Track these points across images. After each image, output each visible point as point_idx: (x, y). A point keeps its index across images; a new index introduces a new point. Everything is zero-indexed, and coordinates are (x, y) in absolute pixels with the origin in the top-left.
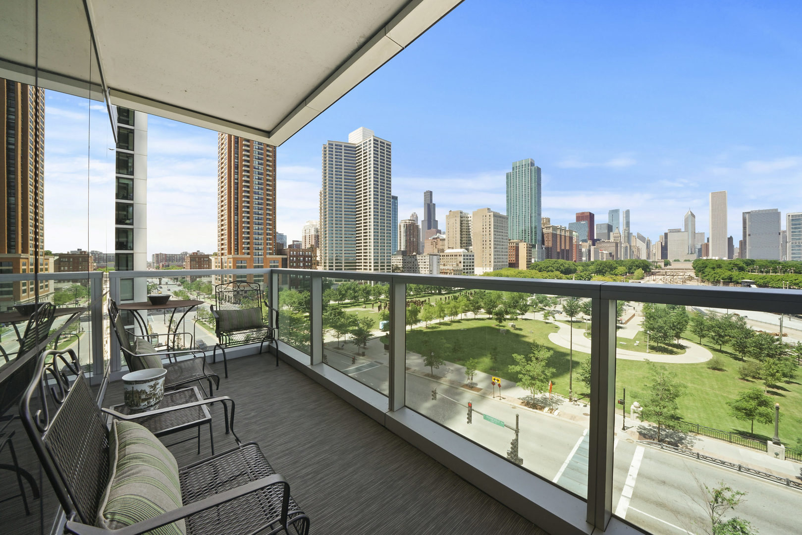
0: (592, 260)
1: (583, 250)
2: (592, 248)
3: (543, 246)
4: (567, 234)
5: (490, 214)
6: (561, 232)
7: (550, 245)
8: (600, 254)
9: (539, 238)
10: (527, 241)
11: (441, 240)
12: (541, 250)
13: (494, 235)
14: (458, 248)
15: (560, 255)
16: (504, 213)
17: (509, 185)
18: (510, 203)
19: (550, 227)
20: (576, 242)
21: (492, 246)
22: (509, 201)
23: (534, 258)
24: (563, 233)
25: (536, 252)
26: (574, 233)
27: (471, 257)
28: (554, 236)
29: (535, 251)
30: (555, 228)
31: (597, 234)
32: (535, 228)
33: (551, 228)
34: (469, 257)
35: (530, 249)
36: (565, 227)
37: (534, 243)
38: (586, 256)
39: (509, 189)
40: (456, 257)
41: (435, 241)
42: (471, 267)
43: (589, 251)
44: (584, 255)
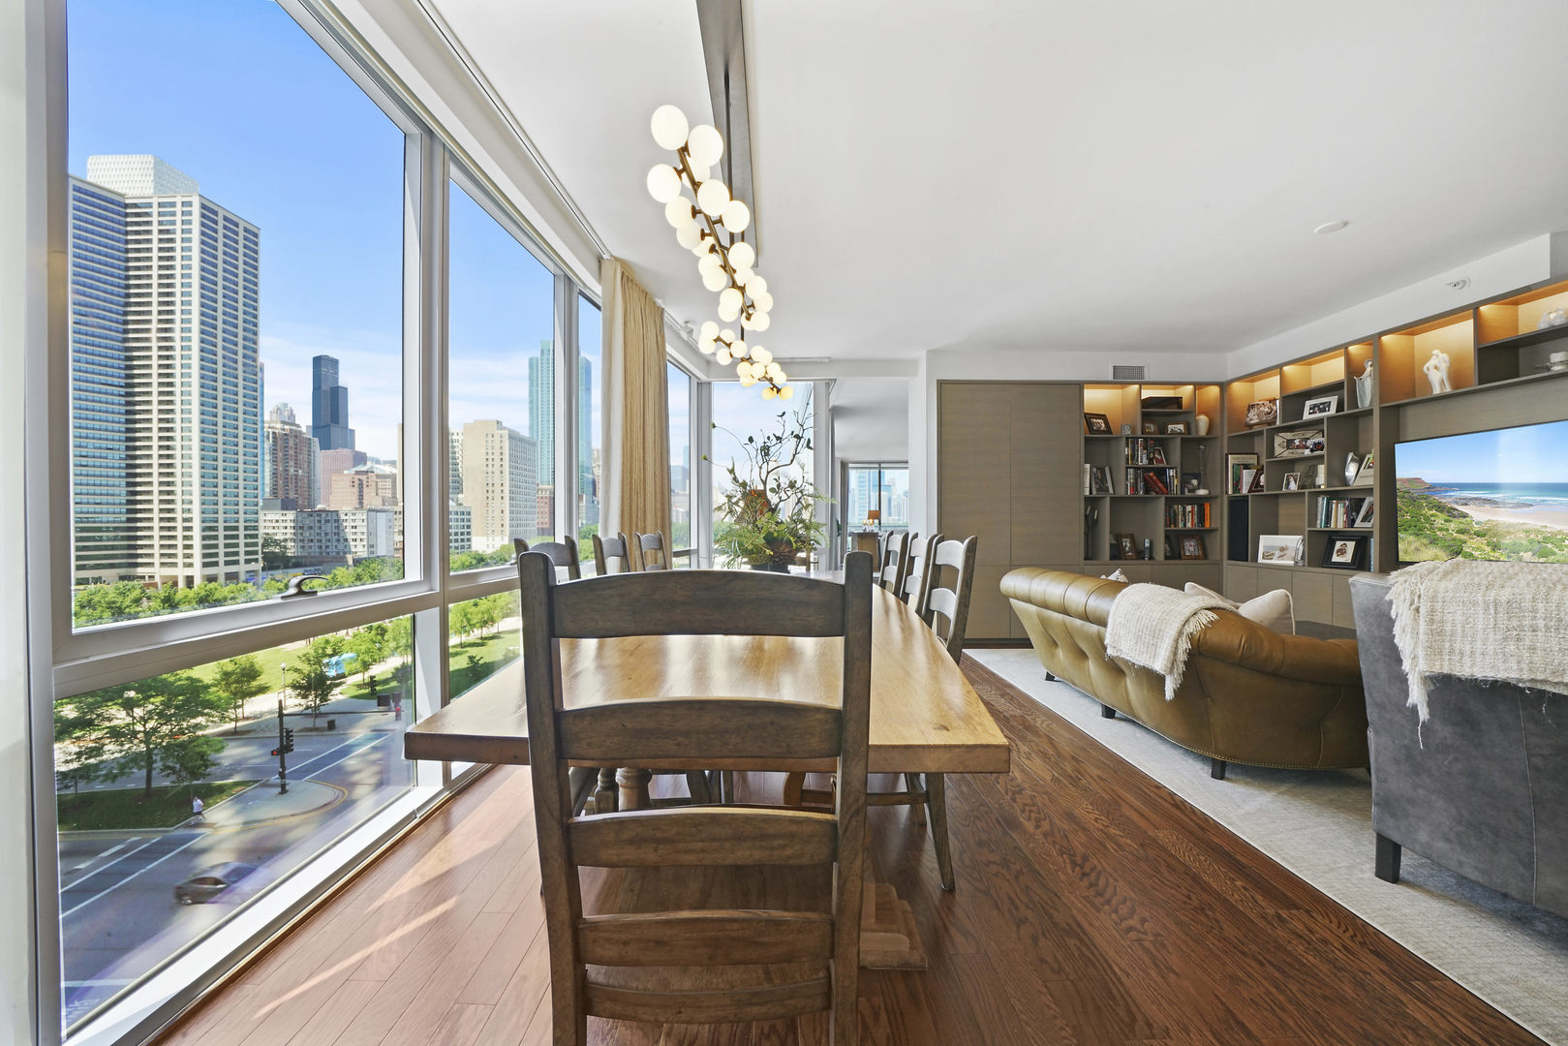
5: (502, 432)
11: (378, 476)
13: (511, 473)
16: (525, 433)
17: (535, 381)
18: (535, 415)
21: (507, 495)
22: (535, 412)
27: (465, 517)
34: (460, 517)
39: (535, 389)
41: (363, 478)
42: (466, 537)
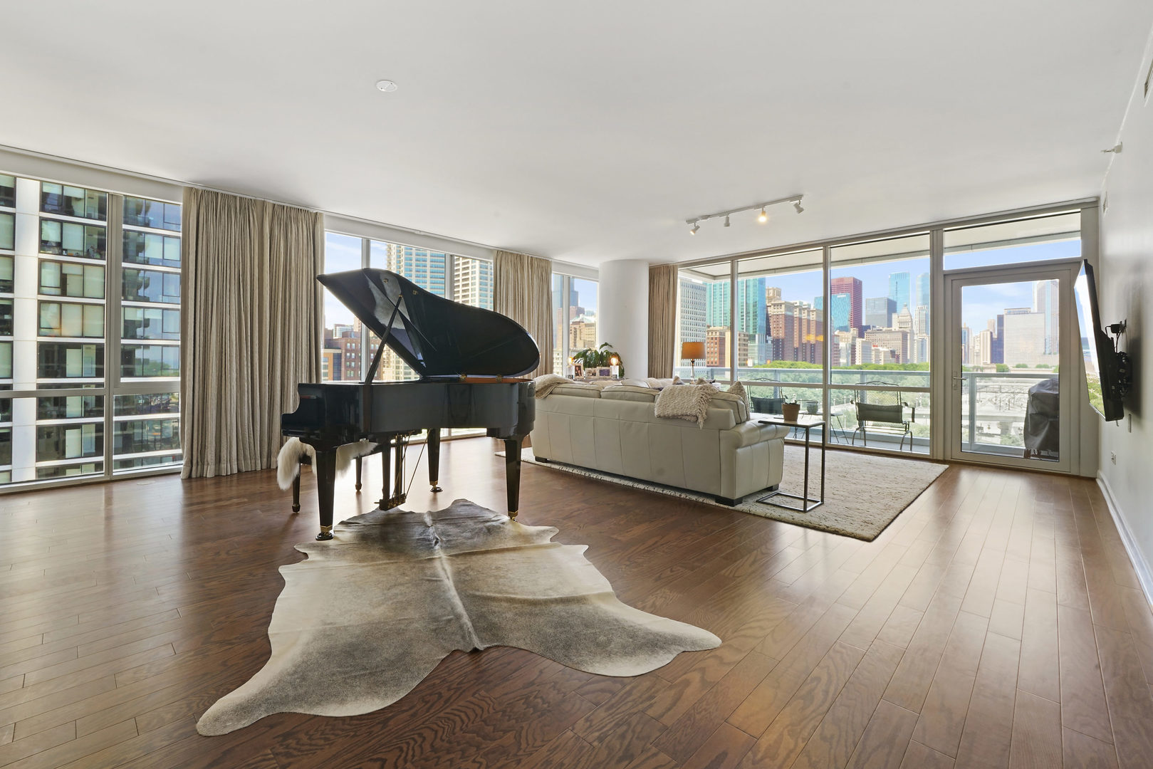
0: (858, 362)
1: (842, 345)
2: (859, 341)
3: (768, 338)
4: (811, 316)
6: (800, 313)
7: (781, 335)
8: (873, 353)
9: (761, 322)
12: (764, 344)
15: (800, 354)
19: (781, 305)
23: (753, 358)
24: (804, 316)
25: (756, 349)
28: (789, 320)
29: (754, 346)
30: (790, 307)
31: (867, 316)
32: (755, 306)
33: (783, 306)
35: (746, 343)
36: (809, 305)
37: (751, 333)
38: (847, 357)
43: (853, 347)
44: (843, 354)
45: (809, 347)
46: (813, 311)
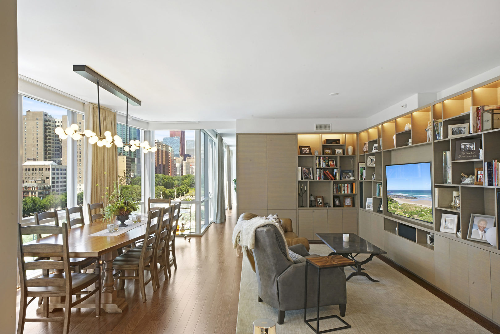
0: (184, 174)
1: (177, 165)
2: (184, 162)
4: (163, 149)
8: (190, 169)
10: (126, 155)
14: (41, 160)
15: (158, 170)
20: (171, 157)
23: (134, 172)
24: (160, 148)
25: (136, 167)
26: (169, 148)
27: (63, 172)
31: (187, 149)
34: (59, 172)
35: (129, 163)
36: (162, 142)
37: (133, 157)
38: (180, 171)
40: (41, 172)
43: (182, 166)
44: (178, 169)
45: (162, 166)
46: (164, 146)
